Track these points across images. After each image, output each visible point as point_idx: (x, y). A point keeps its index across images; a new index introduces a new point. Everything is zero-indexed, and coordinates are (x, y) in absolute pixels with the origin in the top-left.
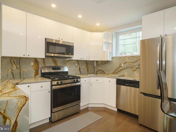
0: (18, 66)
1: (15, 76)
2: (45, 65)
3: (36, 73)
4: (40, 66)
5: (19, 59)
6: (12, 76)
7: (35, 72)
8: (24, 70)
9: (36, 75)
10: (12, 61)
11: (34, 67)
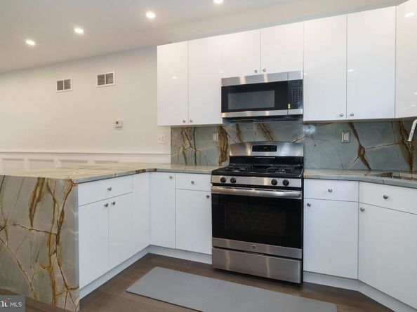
0: (192, 142)
1: (187, 159)
2: (240, 140)
3: (222, 156)
4: (231, 142)
5: (193, 130)
6: (184, 159)
7: (220, 154)
8: (200, 149)
9: (223, 161)
10: (183, 133)
11: (219, 145)
